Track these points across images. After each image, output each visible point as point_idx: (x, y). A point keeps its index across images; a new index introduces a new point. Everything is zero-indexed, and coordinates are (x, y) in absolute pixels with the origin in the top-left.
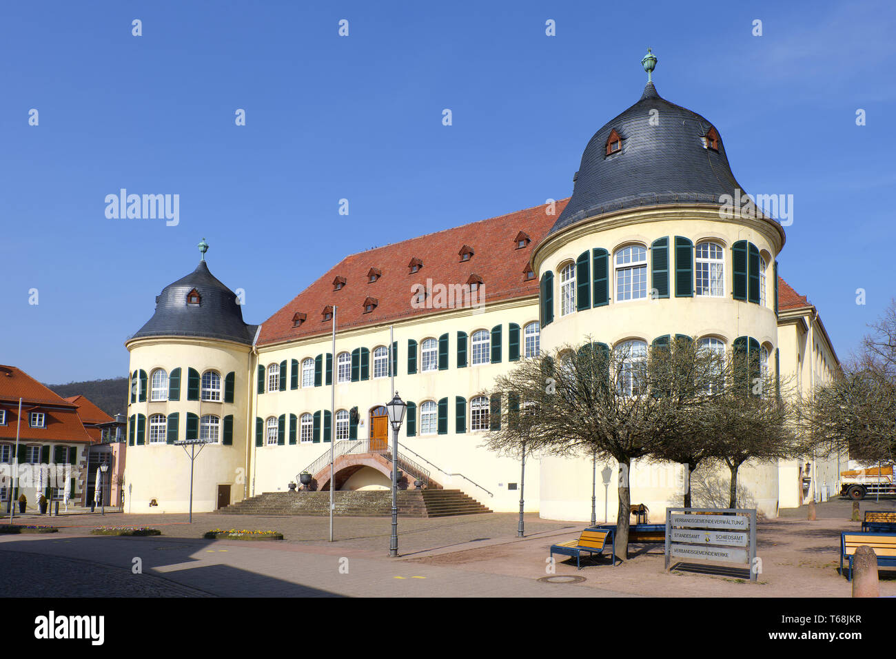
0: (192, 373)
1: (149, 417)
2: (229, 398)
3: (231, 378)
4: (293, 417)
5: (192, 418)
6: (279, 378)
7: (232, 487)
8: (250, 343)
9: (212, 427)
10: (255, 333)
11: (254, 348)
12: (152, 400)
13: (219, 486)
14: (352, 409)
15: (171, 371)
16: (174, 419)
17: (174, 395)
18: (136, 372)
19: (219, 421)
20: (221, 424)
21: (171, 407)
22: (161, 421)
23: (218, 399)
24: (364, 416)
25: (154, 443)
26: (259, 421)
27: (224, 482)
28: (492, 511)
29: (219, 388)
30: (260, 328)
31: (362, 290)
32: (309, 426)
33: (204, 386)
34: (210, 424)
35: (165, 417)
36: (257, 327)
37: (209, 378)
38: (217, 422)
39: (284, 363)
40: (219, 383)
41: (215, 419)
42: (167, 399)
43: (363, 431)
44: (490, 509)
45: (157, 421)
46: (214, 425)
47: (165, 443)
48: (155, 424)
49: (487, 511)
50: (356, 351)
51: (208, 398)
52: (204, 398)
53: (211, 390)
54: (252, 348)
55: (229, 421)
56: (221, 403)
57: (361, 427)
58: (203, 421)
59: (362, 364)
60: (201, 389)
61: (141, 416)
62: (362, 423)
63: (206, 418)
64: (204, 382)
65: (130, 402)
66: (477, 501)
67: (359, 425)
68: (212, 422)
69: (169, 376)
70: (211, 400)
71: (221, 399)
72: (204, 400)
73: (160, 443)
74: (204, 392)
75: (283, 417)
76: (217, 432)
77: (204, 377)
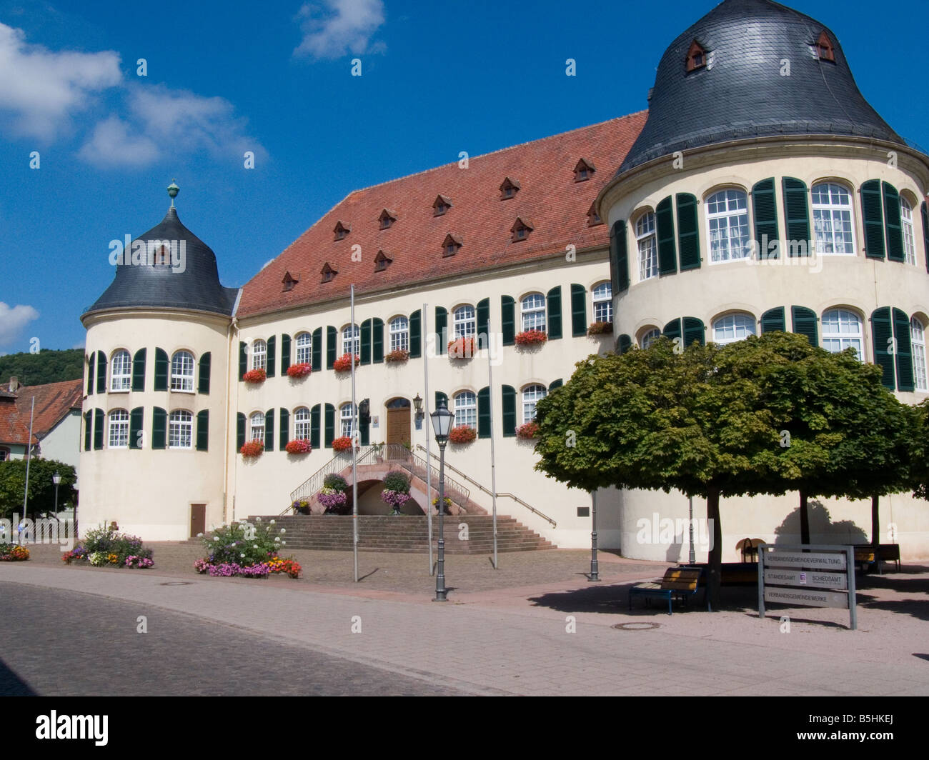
0: (161, 354)
1: (109, 413)
2: (204, 387)
3: (206, 359)
4: (284, 413)
5: (160, 414)
6: (265, 359)
7: (206, 507)
8: (230, 313)
9: (183, 427)
10: (235, 299)
11: (234, 320)
12: (112, 391)
13: (192, 505)
14: (362, 402)
15: (135, 353)
16: (137, 415)
17: (139, 385)
18: (93, 355)
19: (192, 417)
20: (193, 423)
21: (135, 400)
22: (122, 418)
23: (191, 389)
24: (378, 411)
25: (114, 447)
26: (241, 419)
27: (198, 501)
28: (556, 547)
29: (191, 373)
30: (241, 292)
31: (372, 240)
32: (306, 425)
33: (173, 372)
34: (180, 422)
35: (127, 413)
36: (237, 290)
37: (180, 360)
38: (189, 419)
39: (272, 339)
40: (191, 367)
41: (186, 414)
42: (130, 390)
43: (378, 434)
44: (553, 544)
45: (117, 419)
46: (186, 423)
47: (126, 447)
48: (115, 422)
49: (549, 547)
50: (367, 323)
51: (179, 387)
52: (173, 387)
53: (182, 376)
54: (231, 320)
55: (203, 417)
56: (194, 394)
57: (374, 427)
58: (172, 418)
59: (374, 341)
60: (171, 376)
61: (99, 412)
62: (376, 422)
63: (176, 414)
64: (174, 366)
65: (85, 393)
66: (535, 532)
67: (371, 425)
68: (183, 419)
69: (132, 360)
70: (181, 390)
71: (195, 389)
72: (173, 390)
73: (122, 447)
74: (174, 380)
75: (271, 413)
76: (189, 433)
77: (174, 360)
